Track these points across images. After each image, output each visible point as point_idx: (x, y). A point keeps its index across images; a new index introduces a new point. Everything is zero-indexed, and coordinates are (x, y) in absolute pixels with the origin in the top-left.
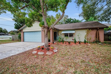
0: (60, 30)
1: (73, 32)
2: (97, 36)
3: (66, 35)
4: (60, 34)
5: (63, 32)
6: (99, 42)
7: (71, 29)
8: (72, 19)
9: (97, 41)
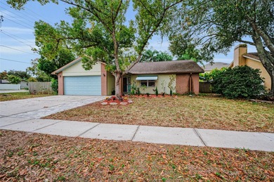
0: (134, 74)
1: (155, 78)
2: (190, 85)
3: (144, 83)
4: (132, 82)
5: (138, 78)
6: (193, 93)
7: (152, 72)
8: (157, 52)
9: (190, 93)
